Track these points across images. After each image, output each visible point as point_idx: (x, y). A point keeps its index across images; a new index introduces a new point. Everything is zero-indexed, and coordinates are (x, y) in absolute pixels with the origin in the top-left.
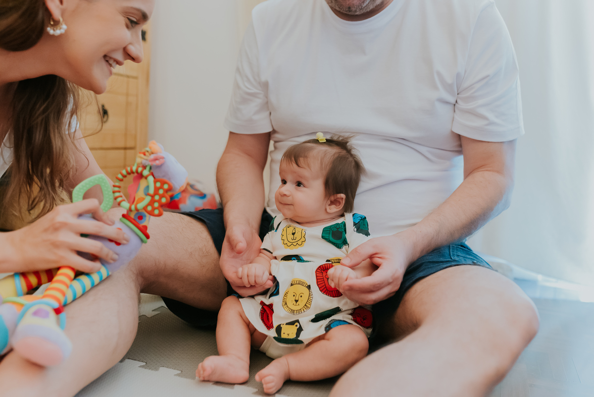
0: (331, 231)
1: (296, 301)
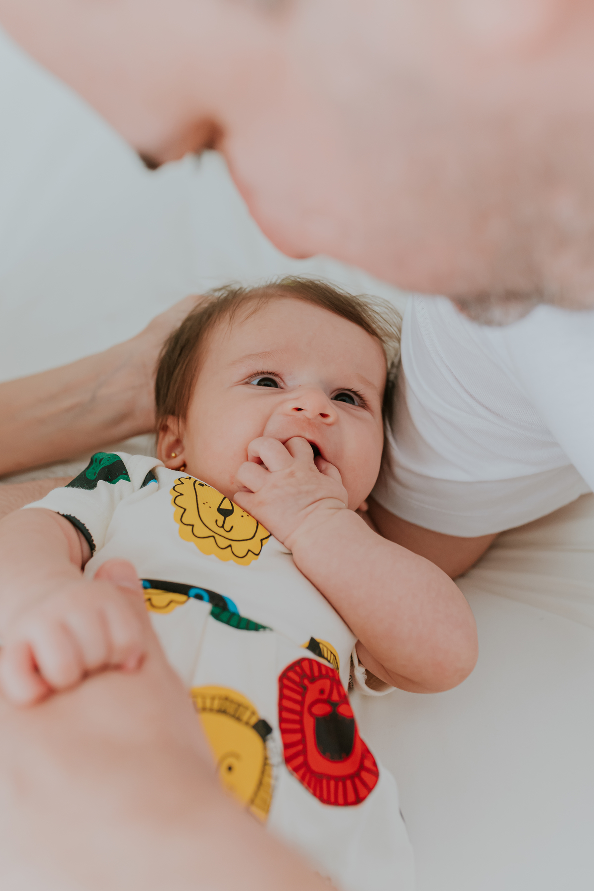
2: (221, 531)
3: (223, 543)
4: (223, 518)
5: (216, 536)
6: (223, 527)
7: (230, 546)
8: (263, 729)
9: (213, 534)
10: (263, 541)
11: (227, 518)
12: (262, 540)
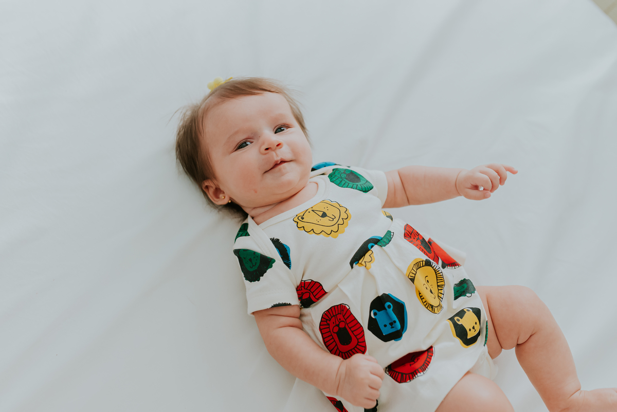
10: (340, 206)
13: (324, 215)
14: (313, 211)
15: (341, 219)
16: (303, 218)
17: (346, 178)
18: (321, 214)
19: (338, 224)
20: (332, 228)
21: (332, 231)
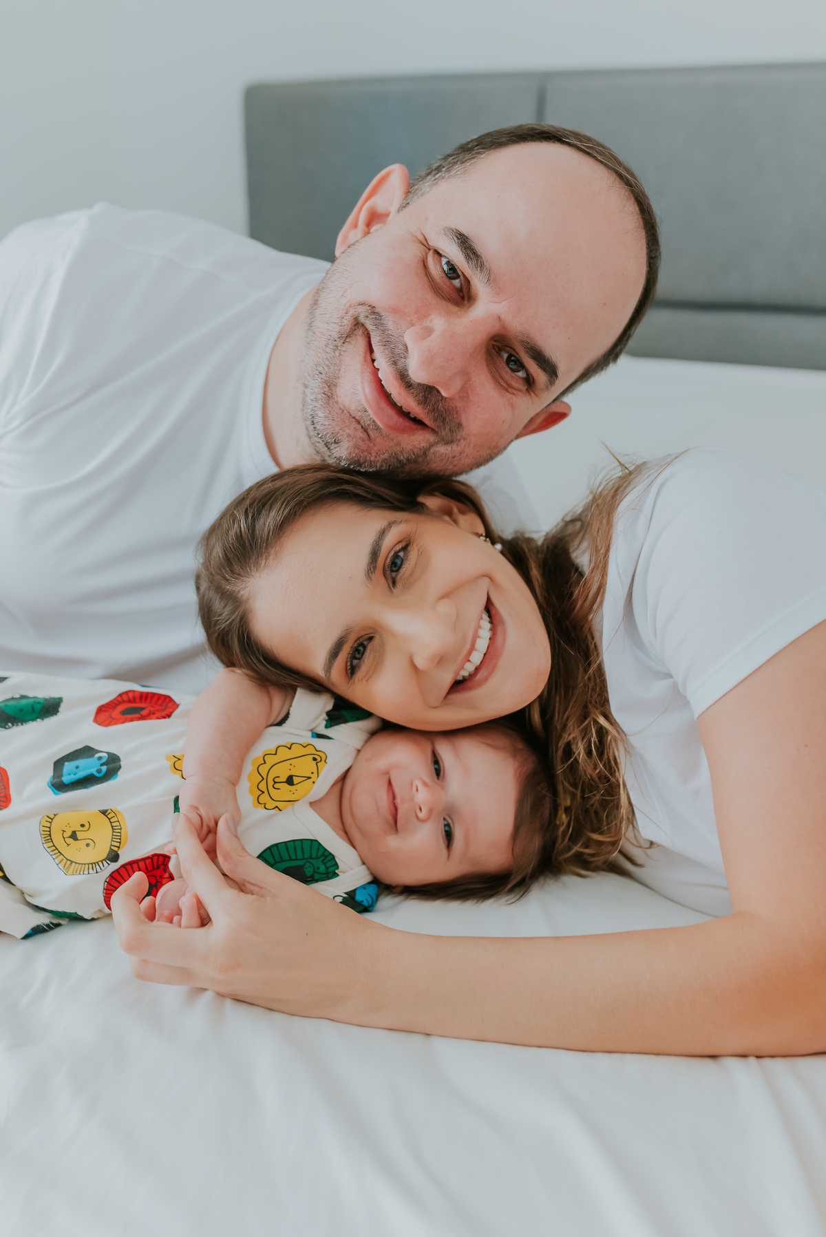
0: (300, 863)
1: (74, 836)
2: (271, 783)
3: (263, 786)
4: (285, 780)
5: (265, 780)
6: (275, 783)
7: (263, 792)
8: (114, 857)
9: (265, 778)
10: (277, 809)
11: (285, 784)
12: (277, 807)
13: (290, 781)
14: (309, 778)
15: (265, 791)
16: (315, 759)
17: (302, 867)
18: (296, 780)
19: (263, 779)
20: (267, 767)
21: (265, 763)
